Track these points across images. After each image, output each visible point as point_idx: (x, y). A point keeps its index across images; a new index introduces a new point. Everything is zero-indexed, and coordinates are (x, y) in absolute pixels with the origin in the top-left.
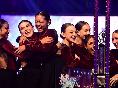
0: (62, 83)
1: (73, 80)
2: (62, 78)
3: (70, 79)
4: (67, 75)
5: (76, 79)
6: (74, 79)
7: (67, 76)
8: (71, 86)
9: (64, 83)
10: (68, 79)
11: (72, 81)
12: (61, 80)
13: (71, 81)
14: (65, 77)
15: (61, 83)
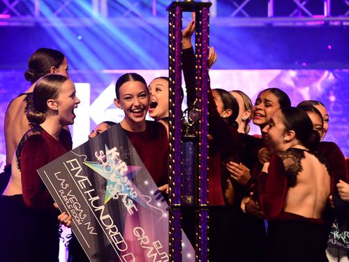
0: (100, 158)
1: (128, 186)
2: (111, 154)
3: (124, 176)
4: (124, 164)
5: (134, 194)
6: (132, 189)
7: (124, 167)
8: (113, 187)
9: (105, 164)
10: (122, 173)
11: (125, 187)
12: (105, 154)
13: (121, 182)
14: (116, 161)
15: (99, 155)
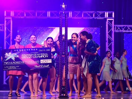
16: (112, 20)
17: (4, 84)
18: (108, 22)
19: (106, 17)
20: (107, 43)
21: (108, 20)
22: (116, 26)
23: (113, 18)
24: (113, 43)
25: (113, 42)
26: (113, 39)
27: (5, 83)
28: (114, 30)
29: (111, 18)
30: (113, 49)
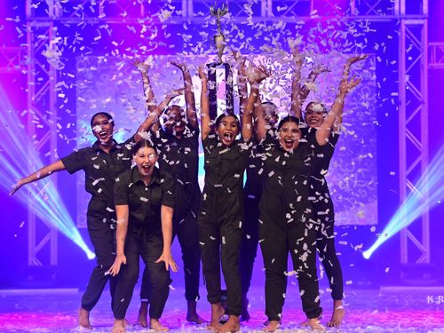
16: (422, 26)
17: (30, 264)
18: (406, 32)
19: (397, 13)
20: (402, 111)
21: (406, 25)
22: (438, 48)
23: (423, 19)
24: (423, 109)
25: (426, 105)
26: (423, 94)
27: (33, 261)
28: (429, 61)
29: (417, 19)
30: (425, 132)
